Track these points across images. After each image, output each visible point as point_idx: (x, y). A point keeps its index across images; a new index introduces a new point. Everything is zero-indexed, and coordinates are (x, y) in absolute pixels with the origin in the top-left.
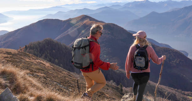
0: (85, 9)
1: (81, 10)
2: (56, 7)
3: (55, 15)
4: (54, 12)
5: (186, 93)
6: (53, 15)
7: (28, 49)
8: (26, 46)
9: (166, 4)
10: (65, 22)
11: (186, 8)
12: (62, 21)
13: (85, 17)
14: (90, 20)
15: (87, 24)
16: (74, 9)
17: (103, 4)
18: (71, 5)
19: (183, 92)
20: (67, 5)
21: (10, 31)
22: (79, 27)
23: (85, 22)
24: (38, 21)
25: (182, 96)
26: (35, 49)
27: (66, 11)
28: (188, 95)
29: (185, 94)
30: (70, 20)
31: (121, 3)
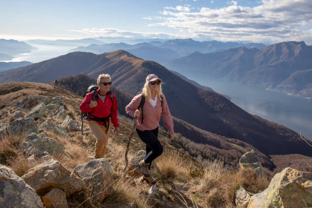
0: (122, 44)
1: (116, 45)
2: (89, 39)
3: (88, 48)
4: (86, 45)
5: (230, 139)
6: (85, 48)
7: (59, 84)
8: (56, 81)
9: (210, 45)
10: (99, 56)
11: (231, 50)
12: (96, 55)
13: (122, 52)
14: (128, 56)
15: (125, 60)
16: (109, 42)
17: (142, 40)
18: (105, 38)
19: (227, 139)
20: (102, 37)
22: (116, 63)
23: (122, 57)
24: (68, 53)
25: (226, 143)
26: (67, 85)
27: (100, 44)
28: (232, 142)
29: (229, 142)
30: (105, 54)
31: (161, 40)
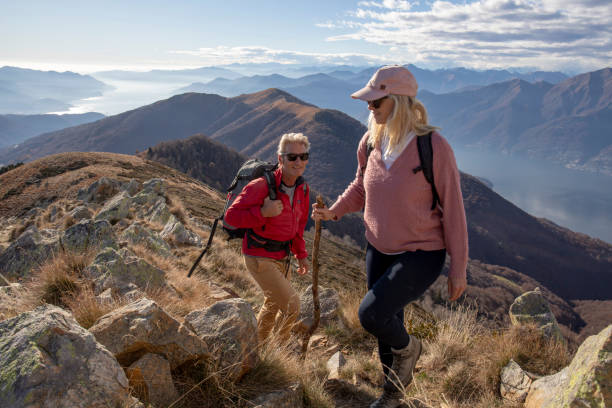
0: (276, 77)
1: (265, 79)
2: (213, 68)
3: (209, 85)
4: (207, 80)
5: (490, 267)
6: (205, 85)
7: (155, 156)
8: (150, 149)
9: (453, 76)
10: (232, 101)
11: (495, 86)
12: (225, 98)
13: (277, 94)
14: (288, 101)
15: (281, 108)
16: (250, 74)
17: (314, 68)
18: (244, 65)
19: (483, 265)
20: (237, 65)
21: (109, 115)
22: (263, 114)
23: (277, 103)
24: (172, 96)
25: (482, 273)
26: (170, 158)
27: (233, 78)
28: (494, 273)
29: (488, 271)
30: (244, 97)
31: (353, 67)
